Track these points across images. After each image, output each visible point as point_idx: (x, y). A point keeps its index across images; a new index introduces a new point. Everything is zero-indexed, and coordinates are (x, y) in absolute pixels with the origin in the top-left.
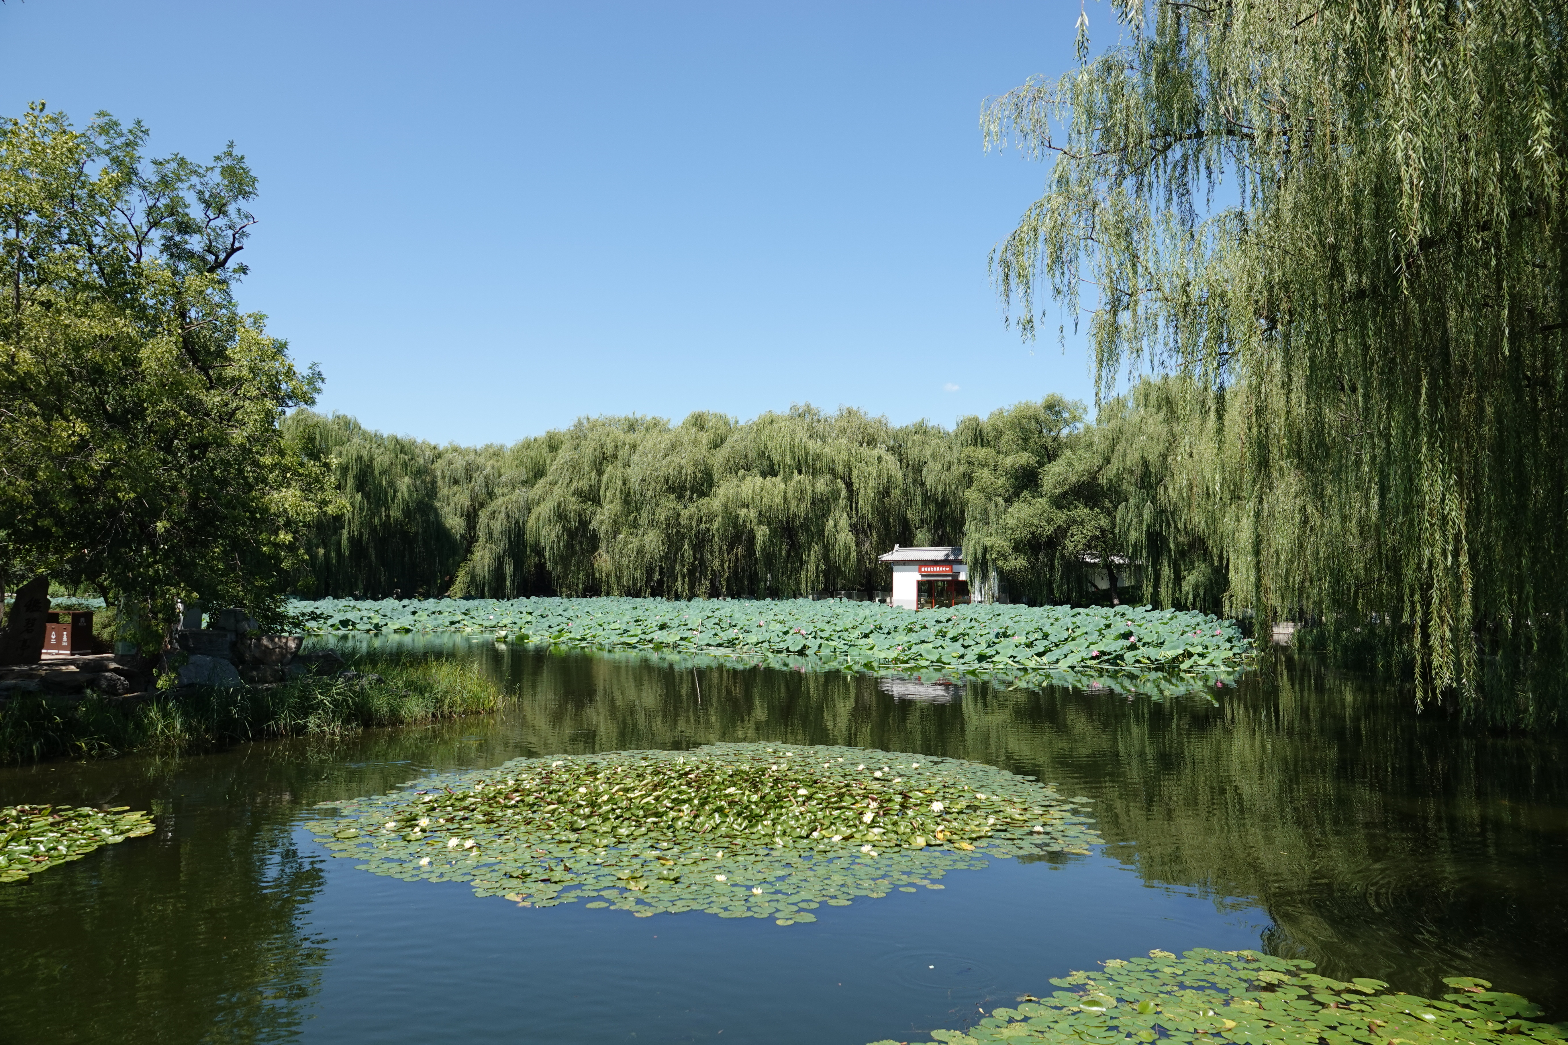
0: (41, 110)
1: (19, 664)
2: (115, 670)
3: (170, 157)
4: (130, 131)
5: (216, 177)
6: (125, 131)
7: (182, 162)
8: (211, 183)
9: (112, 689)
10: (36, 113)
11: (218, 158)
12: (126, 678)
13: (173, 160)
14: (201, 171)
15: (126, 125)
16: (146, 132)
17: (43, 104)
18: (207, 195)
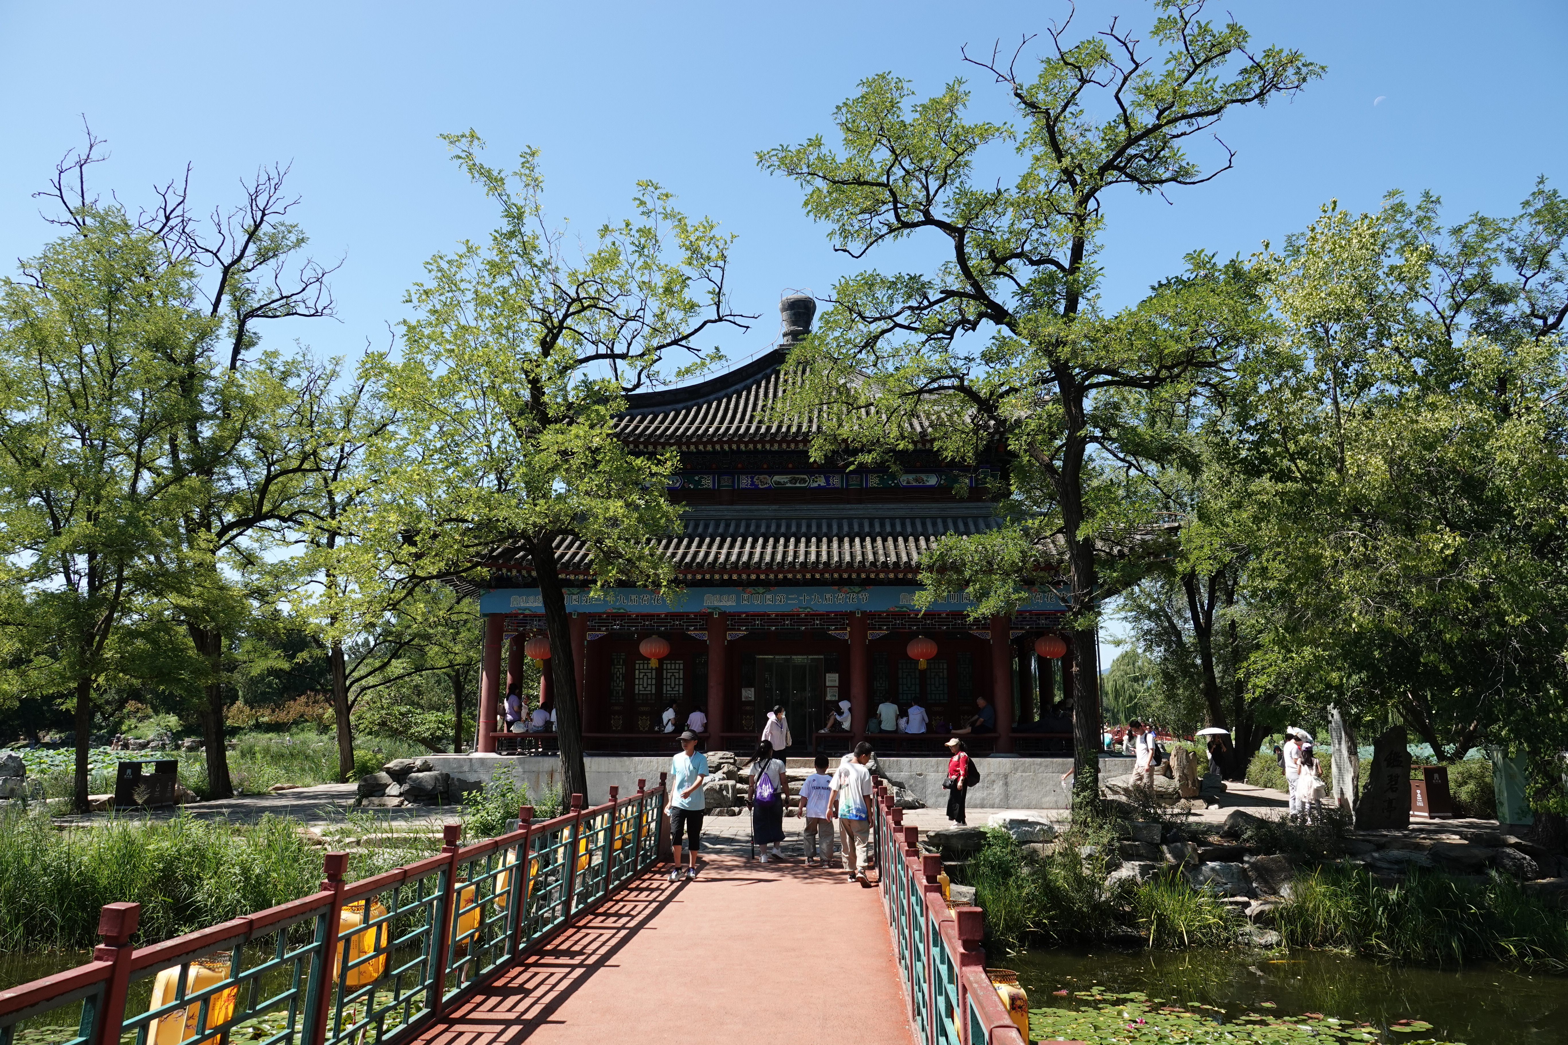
0: (1333, 209)
1: (1388, 828)
2: (1516, 846)
3: (1467, 220)
4: (1419, 207)
5: (1524, 228)
6: (1413, 209)
7: (1483, 222)
8: (1521, 235)
9: (1519, 871)
10: (1329, 214)
11: (1527, 203)
12: (1533, 857)
13: (1473, 222)
14: (1506, 226)
15: (1412, 201)
16: (1438, 201)
17: (1335, 202)
18: (1518, 252)
